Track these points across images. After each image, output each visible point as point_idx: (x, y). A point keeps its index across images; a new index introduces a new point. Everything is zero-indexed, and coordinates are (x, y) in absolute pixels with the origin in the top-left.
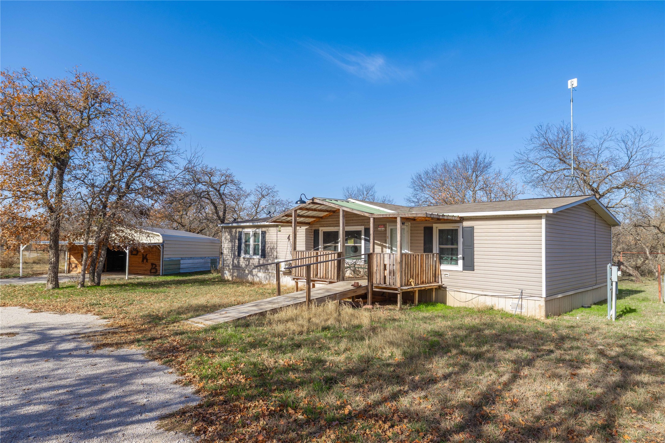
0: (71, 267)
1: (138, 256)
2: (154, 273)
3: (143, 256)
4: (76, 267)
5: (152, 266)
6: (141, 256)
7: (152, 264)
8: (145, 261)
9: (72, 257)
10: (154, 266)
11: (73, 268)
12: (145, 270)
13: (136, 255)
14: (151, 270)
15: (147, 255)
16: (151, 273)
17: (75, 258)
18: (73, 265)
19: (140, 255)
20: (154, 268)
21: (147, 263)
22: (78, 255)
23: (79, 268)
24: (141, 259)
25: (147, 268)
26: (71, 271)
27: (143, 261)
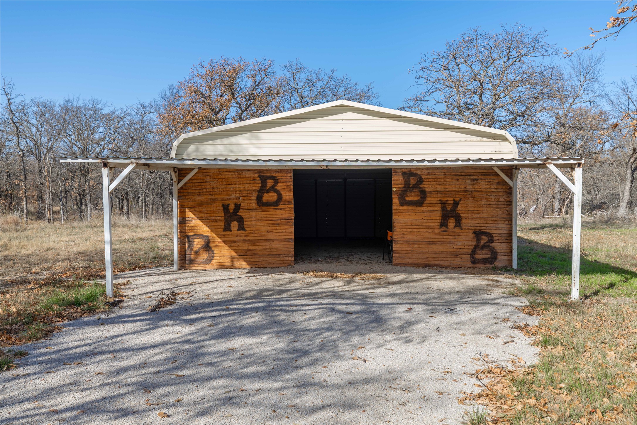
0: (191, 247)
1: (424, 208)
2: (485, 261)
3: (443, 209)
4: (207, 247)
5: (478, 240)
6: (438, 208)
7: (478, 234)
8: (451, 223)
9: (190, 215)
10: (485, 239)
11: (197, 253)
12: (456, 255)
13: (420, 203)
14: (473, 253)
15: (456, 204)
16: (474, 261)
17: (200, 219)
18: (198, 243)
19: (432, 205)
20: (484, 247)
21: (458, 230)
22: (213, 207)
23: (216, 252)
24: (437, 218)
25: (459, 245)
26: (192, 262)
27: (444, 224)
